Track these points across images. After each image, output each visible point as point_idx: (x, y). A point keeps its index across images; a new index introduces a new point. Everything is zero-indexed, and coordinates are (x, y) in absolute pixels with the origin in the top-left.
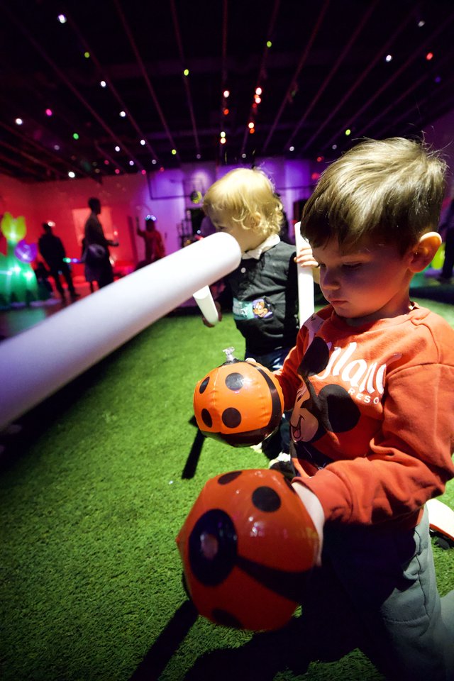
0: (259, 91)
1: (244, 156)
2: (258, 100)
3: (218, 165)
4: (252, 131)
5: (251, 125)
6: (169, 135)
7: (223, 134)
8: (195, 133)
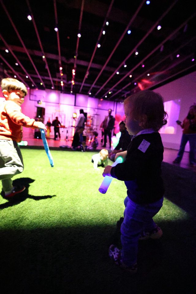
0: (74, 71)
1: (72, 92)
2: (74, 74)
3: (61, 93)
4: (73, 84)
5: (73, 82)
6: (39, 77)
7: (62, 82)
8: (51, 79)
